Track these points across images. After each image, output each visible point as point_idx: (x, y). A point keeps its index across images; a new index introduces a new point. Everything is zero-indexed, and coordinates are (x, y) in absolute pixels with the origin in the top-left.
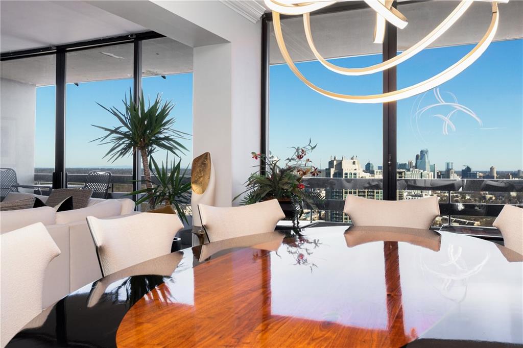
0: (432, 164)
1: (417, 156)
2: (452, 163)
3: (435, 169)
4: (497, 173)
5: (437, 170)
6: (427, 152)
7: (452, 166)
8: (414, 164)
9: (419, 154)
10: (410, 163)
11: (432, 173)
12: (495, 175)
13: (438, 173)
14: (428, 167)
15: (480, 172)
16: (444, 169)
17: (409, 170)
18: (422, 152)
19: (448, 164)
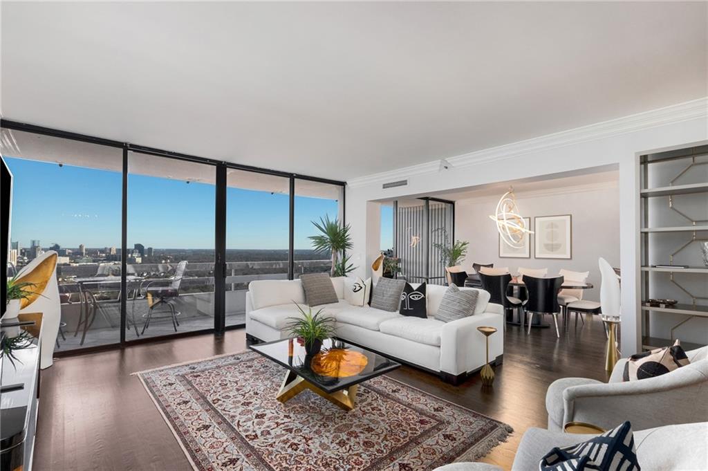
0: (14, 241)
2: (39, 241)
3: (19, 246)
4: (86, 250)
5: (20, 247)
7: (38, 244)
11: (16, 251)
12: (84, 251)
13: (21, 250)
15: (69, 249)
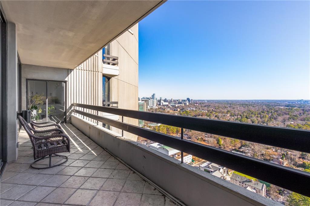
1: (152, 96)
6: (155, 94)
8: (151, 98)
9: (153, 95)
10: (150, 98)
14: (155, 99)
16: (159, 99)
17: (150, 99)
18: (153, 94)
19: (160, 98)
